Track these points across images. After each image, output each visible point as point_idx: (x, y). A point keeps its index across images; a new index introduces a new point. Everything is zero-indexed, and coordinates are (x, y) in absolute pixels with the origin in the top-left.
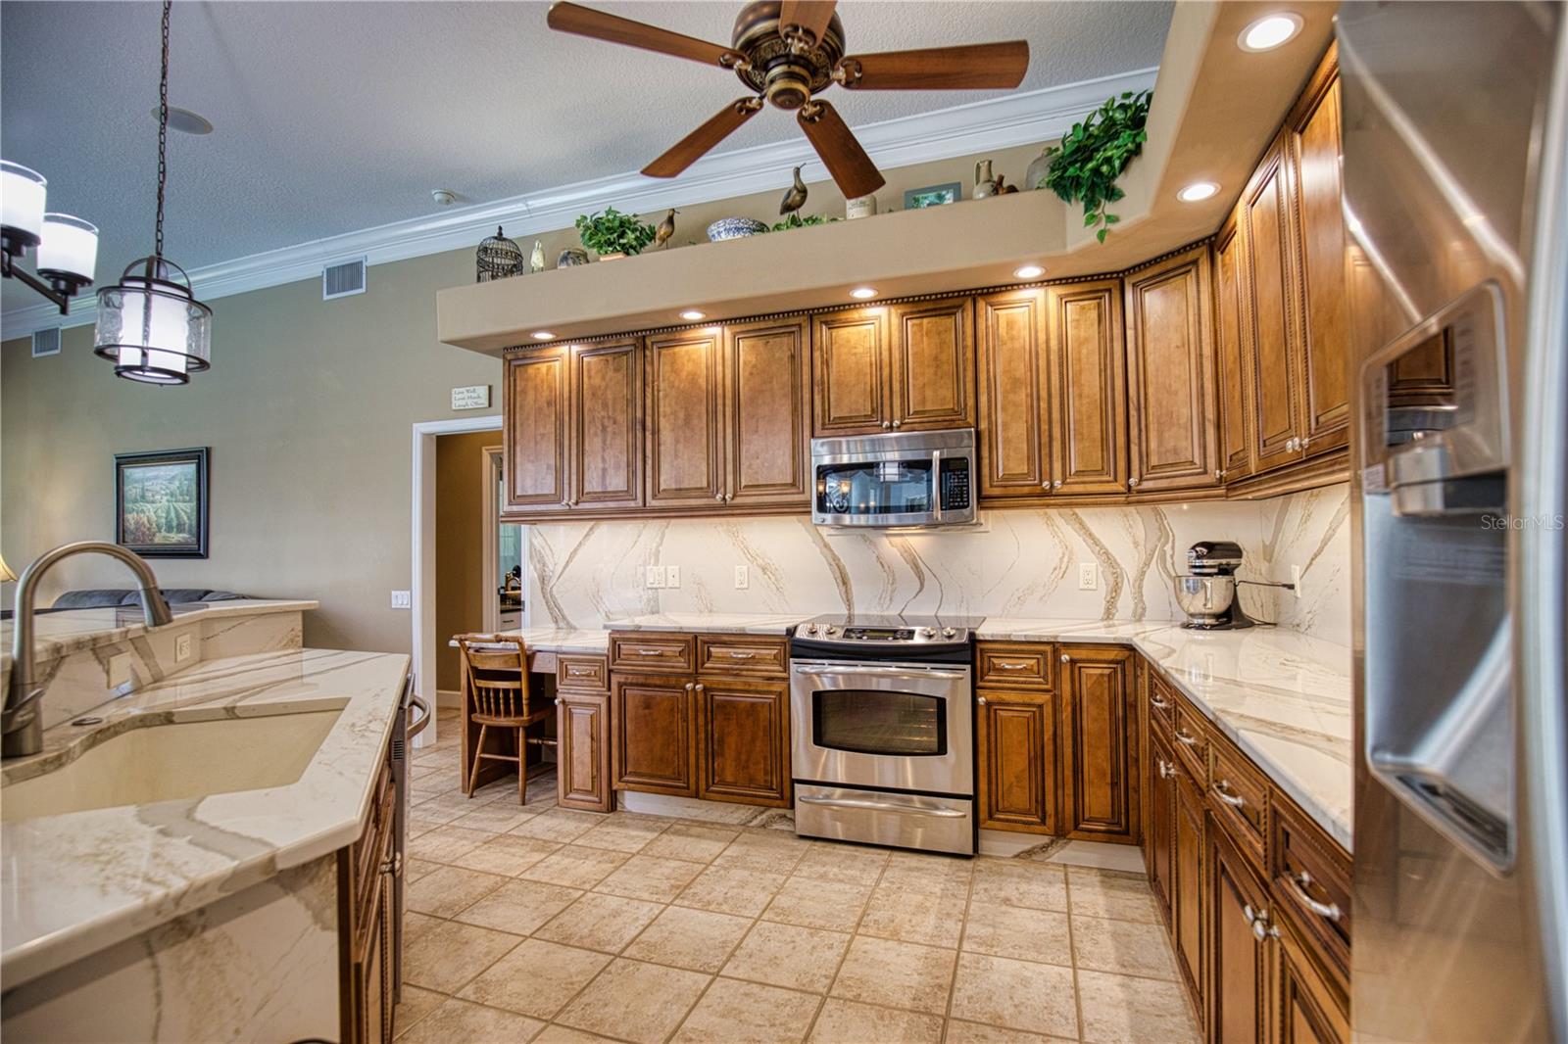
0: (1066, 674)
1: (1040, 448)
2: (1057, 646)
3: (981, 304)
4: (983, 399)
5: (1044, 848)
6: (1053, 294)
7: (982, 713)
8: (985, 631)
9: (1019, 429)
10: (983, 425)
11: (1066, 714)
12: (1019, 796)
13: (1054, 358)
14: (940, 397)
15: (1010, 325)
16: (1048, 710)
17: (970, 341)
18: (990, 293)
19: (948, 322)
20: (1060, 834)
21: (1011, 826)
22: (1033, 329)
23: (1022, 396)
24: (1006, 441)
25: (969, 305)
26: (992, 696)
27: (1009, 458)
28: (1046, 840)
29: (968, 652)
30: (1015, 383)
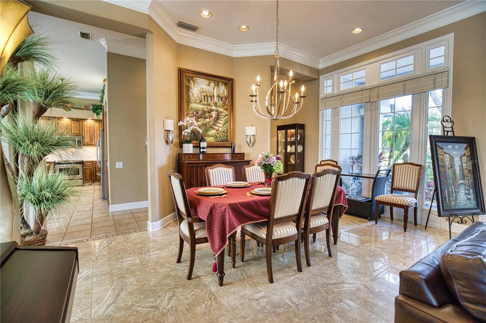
0: (94, 164)
1: (91, 139)
2: (93, 162)
3: (83, 121)
4: (83, 133)
5: (92, 184)
6: (93, 121)
7: (84, 169)
8: (84, 160)
9: (88, 137)
10: (83, 136)
11: (94, 169)
12: (89, 178)
13: (93, 129)
14: (76, 132)
15: (87, 124)
16: (92, 169)
17: (81, 125)
18: (84, 120)
19: (78, 122)
20: (94, 182)
21: (88, 182)
22: (90, 125)
23: (89, 133)
24: (87, 138)
25: (81, 121)
26: (85, 167)
27: (87, 140)
28: (92, 183)
29: (82, 163)
30: (88, 131)
